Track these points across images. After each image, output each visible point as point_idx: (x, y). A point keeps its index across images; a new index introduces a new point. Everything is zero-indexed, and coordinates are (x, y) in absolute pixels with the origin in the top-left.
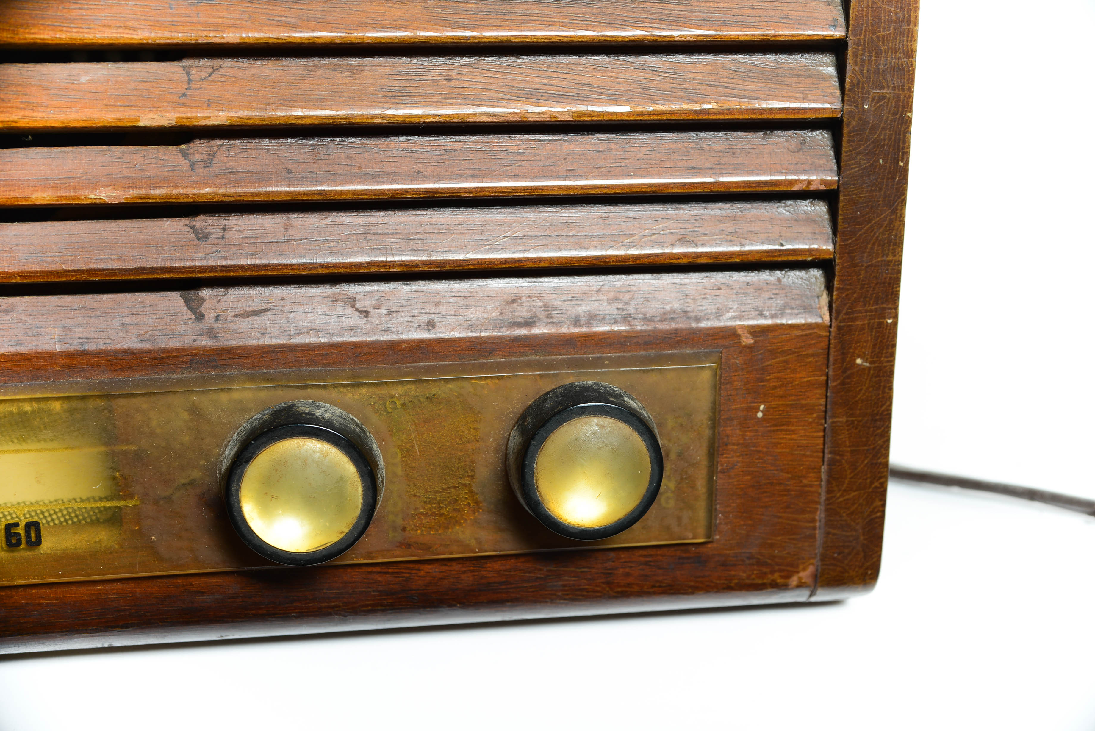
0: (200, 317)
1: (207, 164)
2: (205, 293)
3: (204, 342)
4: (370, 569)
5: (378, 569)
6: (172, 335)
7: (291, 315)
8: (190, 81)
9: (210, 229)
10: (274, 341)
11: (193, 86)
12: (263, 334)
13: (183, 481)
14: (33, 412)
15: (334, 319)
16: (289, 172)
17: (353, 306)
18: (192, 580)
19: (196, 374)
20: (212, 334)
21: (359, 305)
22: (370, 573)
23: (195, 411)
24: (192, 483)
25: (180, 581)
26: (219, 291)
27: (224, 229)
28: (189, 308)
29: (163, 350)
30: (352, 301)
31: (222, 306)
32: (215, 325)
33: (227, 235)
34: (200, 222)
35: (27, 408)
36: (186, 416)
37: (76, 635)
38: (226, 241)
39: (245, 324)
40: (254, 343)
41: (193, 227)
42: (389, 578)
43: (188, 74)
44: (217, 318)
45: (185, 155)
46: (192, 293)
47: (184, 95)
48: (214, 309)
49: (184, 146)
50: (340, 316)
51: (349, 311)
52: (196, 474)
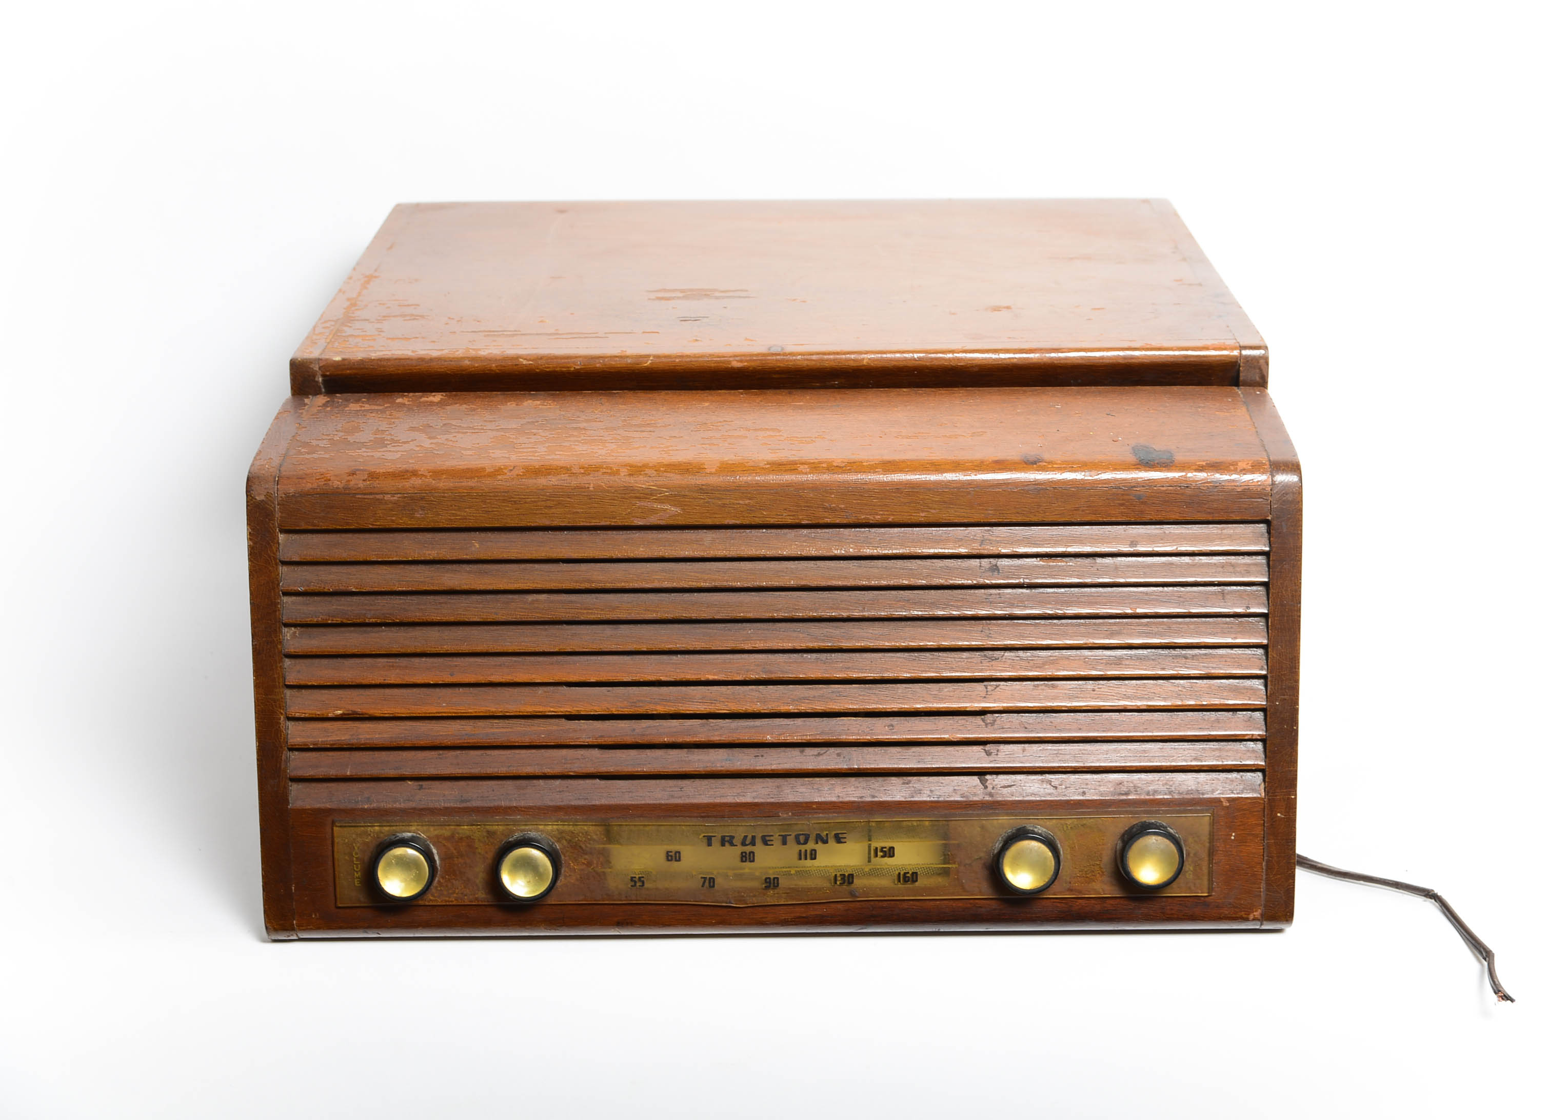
0: (986, 787)
1: (993, 724)
2: (988, 777)
3: (987, 798)
4: (1055, 900)
5: (1058, 901)
6: (975, 795)
7: (1024, 788)
8: (987, 692)
9: (992, 751)
10: (1017, 799)
11: (989, 693)
12: (1012, 795)
13: (976, 857)
14: (918, 826)
15: (1042, 790)
16: (1026, 728)
17: (1050, 784)
18: (977, 901)
19: (984, 812)
20: (991, 795)
21: (1053, 784)
22: (1054, 902)
23: (982, 827)
24: (980, 858)
25: (972, 901)
26: (994, 776)
27: (998, 751)
28: (982, 783)
29: (971, 801)
30: (1050, 782)
31: (995, 783)
32: (992, 791)
33: (999, 753)
34: (988, 747)
35: (915, 824)
36: (979, 829)
38: (999, 756)
39: (1005, 791)
40: (1009, 799)
41: (985, 750)
42: (1063, 905)
43: (986, 688)
44: (993, 788)
45: (983, 720)
46: (982, 777)
47: (985, 697)
48: (991, 784)
49: (983, 717)
50: (1045, 788)
51: (1049, 786)
52: (982, 855)
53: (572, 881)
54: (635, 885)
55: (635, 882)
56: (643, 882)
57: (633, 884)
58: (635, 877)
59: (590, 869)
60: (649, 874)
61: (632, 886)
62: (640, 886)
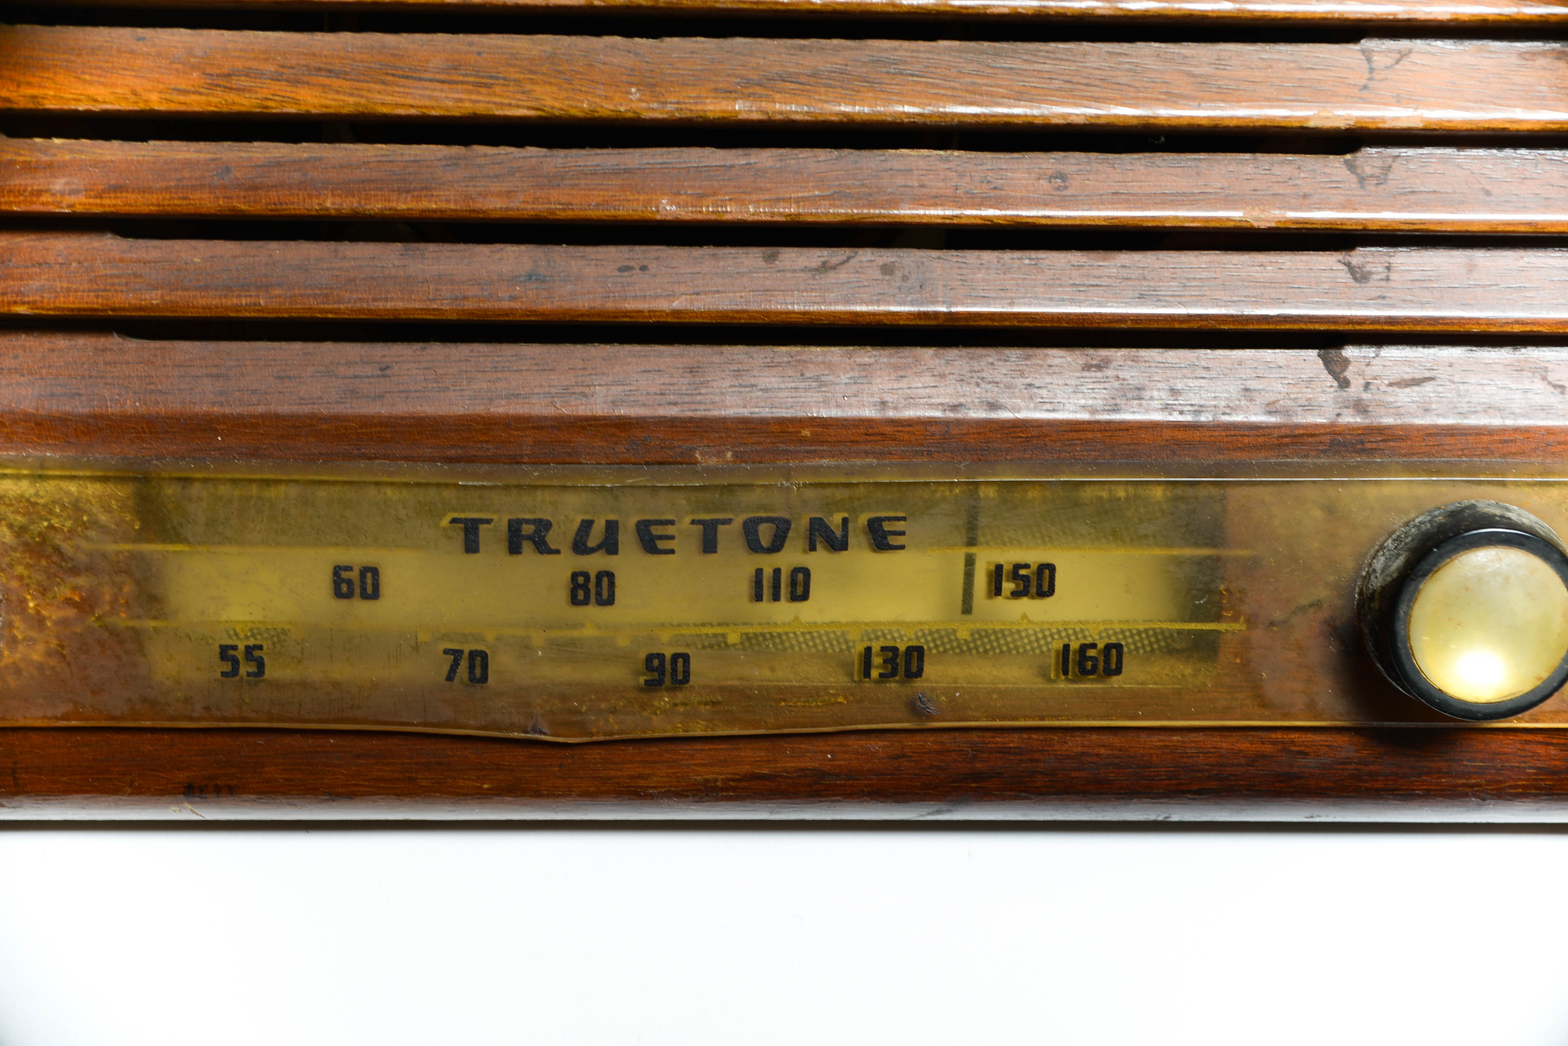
0: (1344, 384)
1: (1381, 179)
2: (1350, 352)
3: (1349, 418)
4: (1529, 737)
5: (1539, 738)
6: (1308, 407)
7: (1461, 387)
8: (1372, 70)
9: (1368, 268)
10: (1442, 421)
11: (1376, 76)
12: (1427, 410)
13: (1303, 601)
14: (1127, 499)
15: (1518, 396)
16: (1488, 193)
17: (1544, 379)
18: (1294, 736)
19: (1337, 460)
20: (1360, 407)
21: (1552, 377)
22: (1527, 742)
23: (1330, 510)
24: (1317, 604)
25: (1279, 735)
26: (1368, 352)
27: (1388, 268)
28: (1331, 372)
29: (1298, 426)
30: (1542, 373)
31: (1369, 372)
32: (1366, 396)
33: (1393, 276)
34: (1361, 256)
35: (1121, 493)
36: (1318, 514)
37: (1135, 800)
38: (1390, 283)
39: (1404, 396)
40: (1418, 421)
41: (1348, 265)
42: (1553, 751)
43: (1369, 60)
44: (1367, 386)
45: (1351, 167)
46: (1333, 352)
47: (1365, 87)
48: (1361, 374)
49: (1348, 156)
50: (1526, 391)
51: (1539, 385)
52: (1322, 593)
53: (36, 657)
54: (235, 671)
55: (235, 662)
56: (261, 664)
57: (227, 667)
58: (234, 648)
59: (91, 620)
60: (280, 636)
61: (224, 674)
62: (249, 674)
